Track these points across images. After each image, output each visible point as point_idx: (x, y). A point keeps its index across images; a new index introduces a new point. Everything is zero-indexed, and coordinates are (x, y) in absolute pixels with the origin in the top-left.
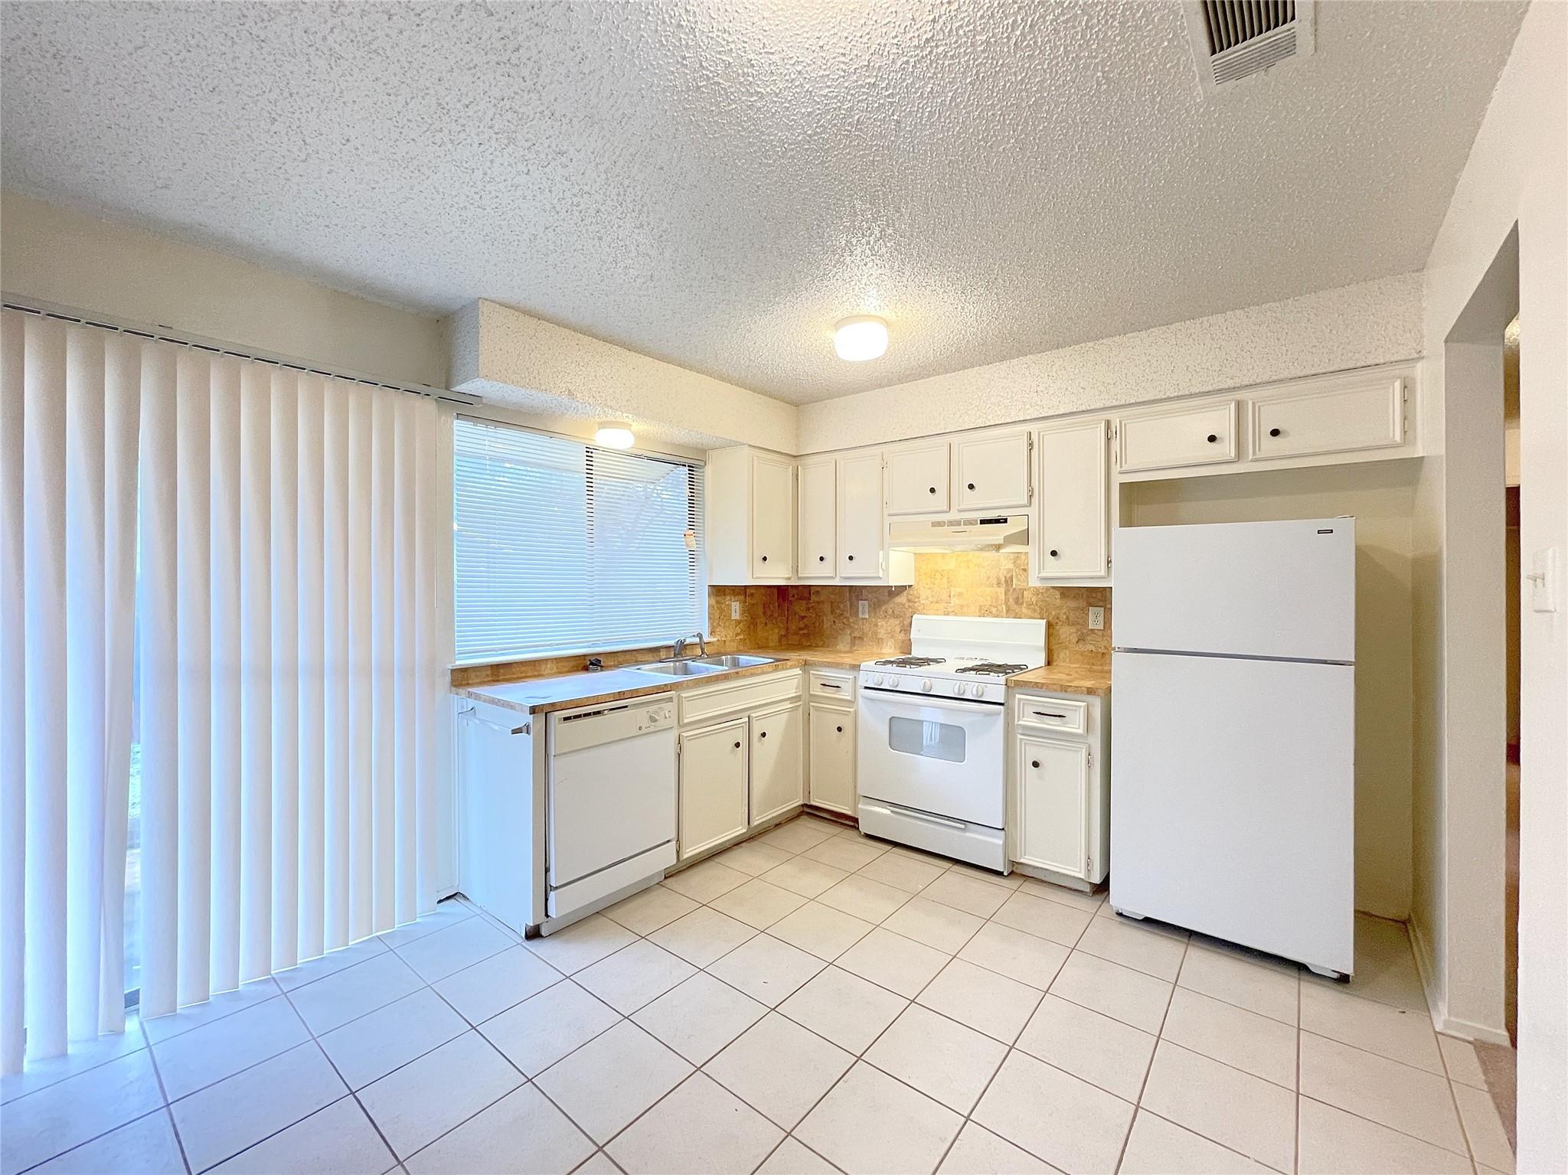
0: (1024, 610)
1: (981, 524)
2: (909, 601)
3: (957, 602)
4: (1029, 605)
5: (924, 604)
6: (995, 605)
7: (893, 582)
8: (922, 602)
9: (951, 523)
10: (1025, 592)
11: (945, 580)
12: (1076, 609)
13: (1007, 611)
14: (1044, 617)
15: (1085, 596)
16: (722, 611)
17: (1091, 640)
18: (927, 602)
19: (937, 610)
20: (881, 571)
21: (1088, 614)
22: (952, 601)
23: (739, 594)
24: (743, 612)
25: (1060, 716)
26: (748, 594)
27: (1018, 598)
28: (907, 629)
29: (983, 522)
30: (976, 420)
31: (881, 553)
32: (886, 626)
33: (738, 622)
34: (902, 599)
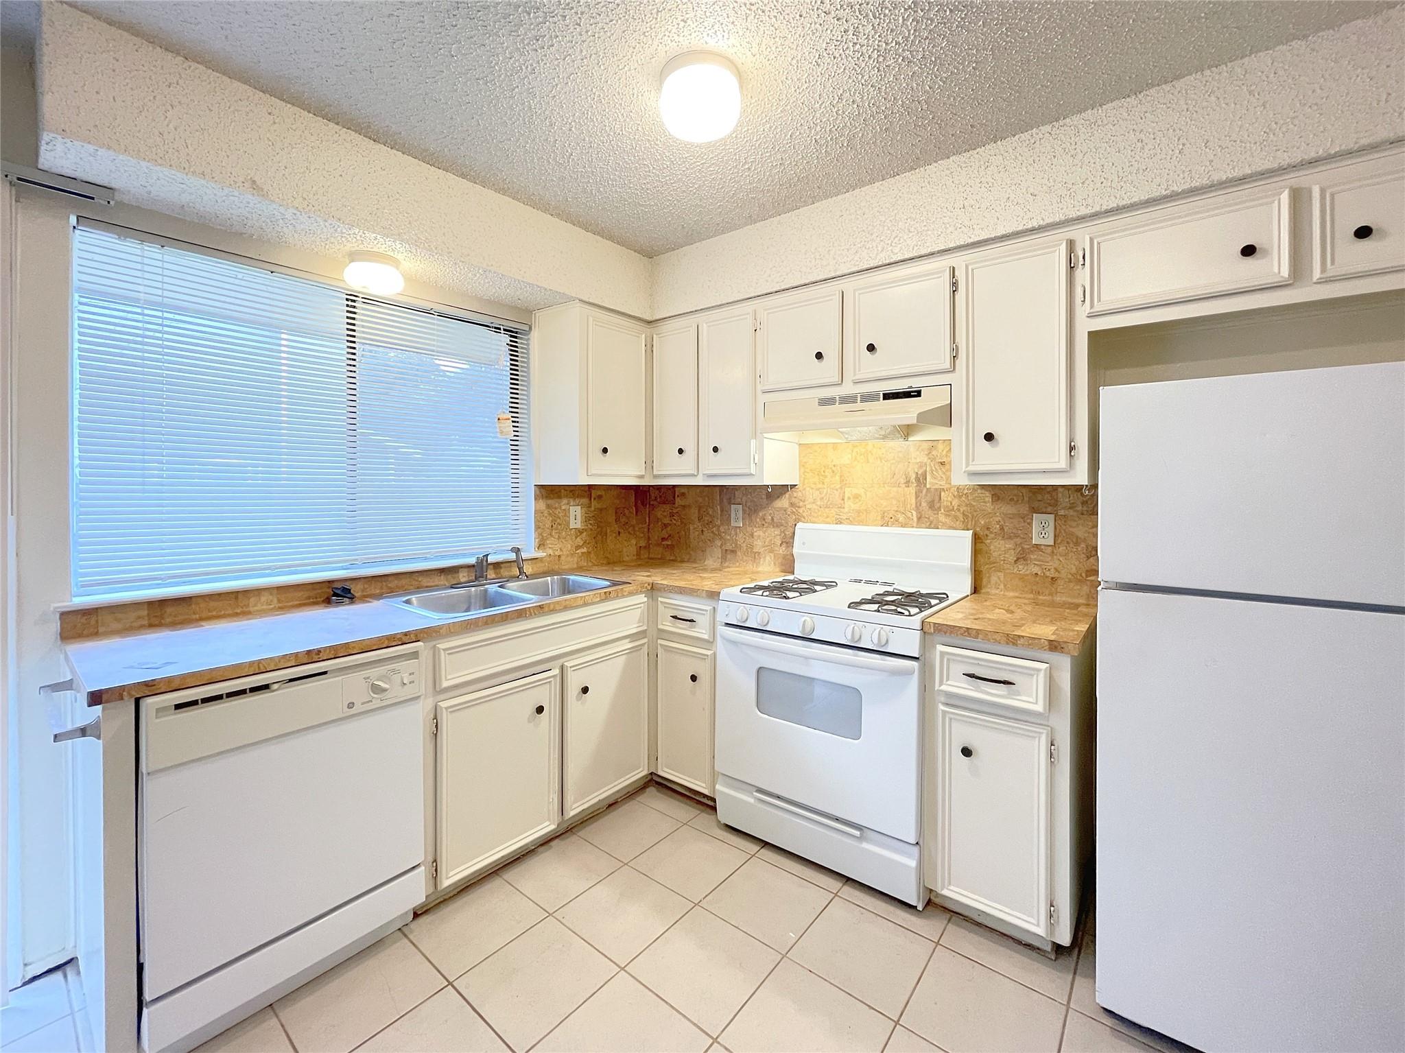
0: (942, 518)
1: (884, 399)
2: (792, 505)
3: (853, 506)
4: (949, 510)
5: (810, 509)
6: (902, 510)
7: (769, 480)
8: (808, 506)
9: (846, 400)
10: (943, 494)
11: (837, 478)
12: (1012, 517)
13: (919, 519)
14: (969, 526)
15: (1026, 499)
16: (555, 518)
17: (1035, 559)
18: (814, 506)
19: (827, 517)
20: (753, 465)
21: (1030, 524)
22: (846, 506)
23: (579, 496)
24: (586, 520)
25: (1005, 682)
26: (593, 495)
27: (933, 501)
28: (789, 541)
29: (887, 396)
30: (877, 254)
31: (753, 442)
32: (764, 537)
33: (580, 532)
34: (783, 503)
